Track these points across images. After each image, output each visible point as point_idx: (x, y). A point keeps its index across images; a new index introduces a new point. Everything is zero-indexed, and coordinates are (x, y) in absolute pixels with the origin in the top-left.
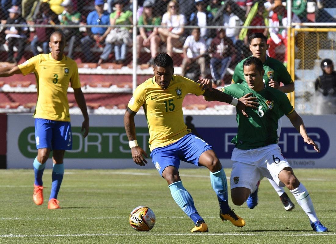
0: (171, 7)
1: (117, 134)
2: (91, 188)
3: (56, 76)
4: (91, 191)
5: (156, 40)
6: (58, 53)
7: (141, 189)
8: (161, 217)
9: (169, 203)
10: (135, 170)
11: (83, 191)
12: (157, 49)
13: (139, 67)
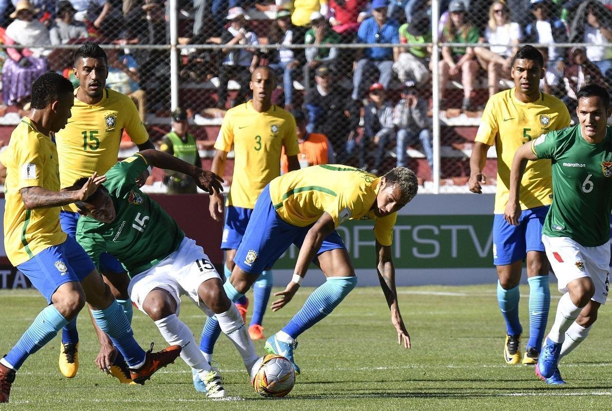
0: (497, 11)
1: (408, 228)
2: (366, 318)
3: (258, 138)
4: (367, 323)
5: (471, 67)
6: (262, 98)
7: (450, 320)
8: (485, 366)
9: (498, 343)
10: (439, 287)
11: (353, 323)
12: (473, 83)
13: (444, 113)
